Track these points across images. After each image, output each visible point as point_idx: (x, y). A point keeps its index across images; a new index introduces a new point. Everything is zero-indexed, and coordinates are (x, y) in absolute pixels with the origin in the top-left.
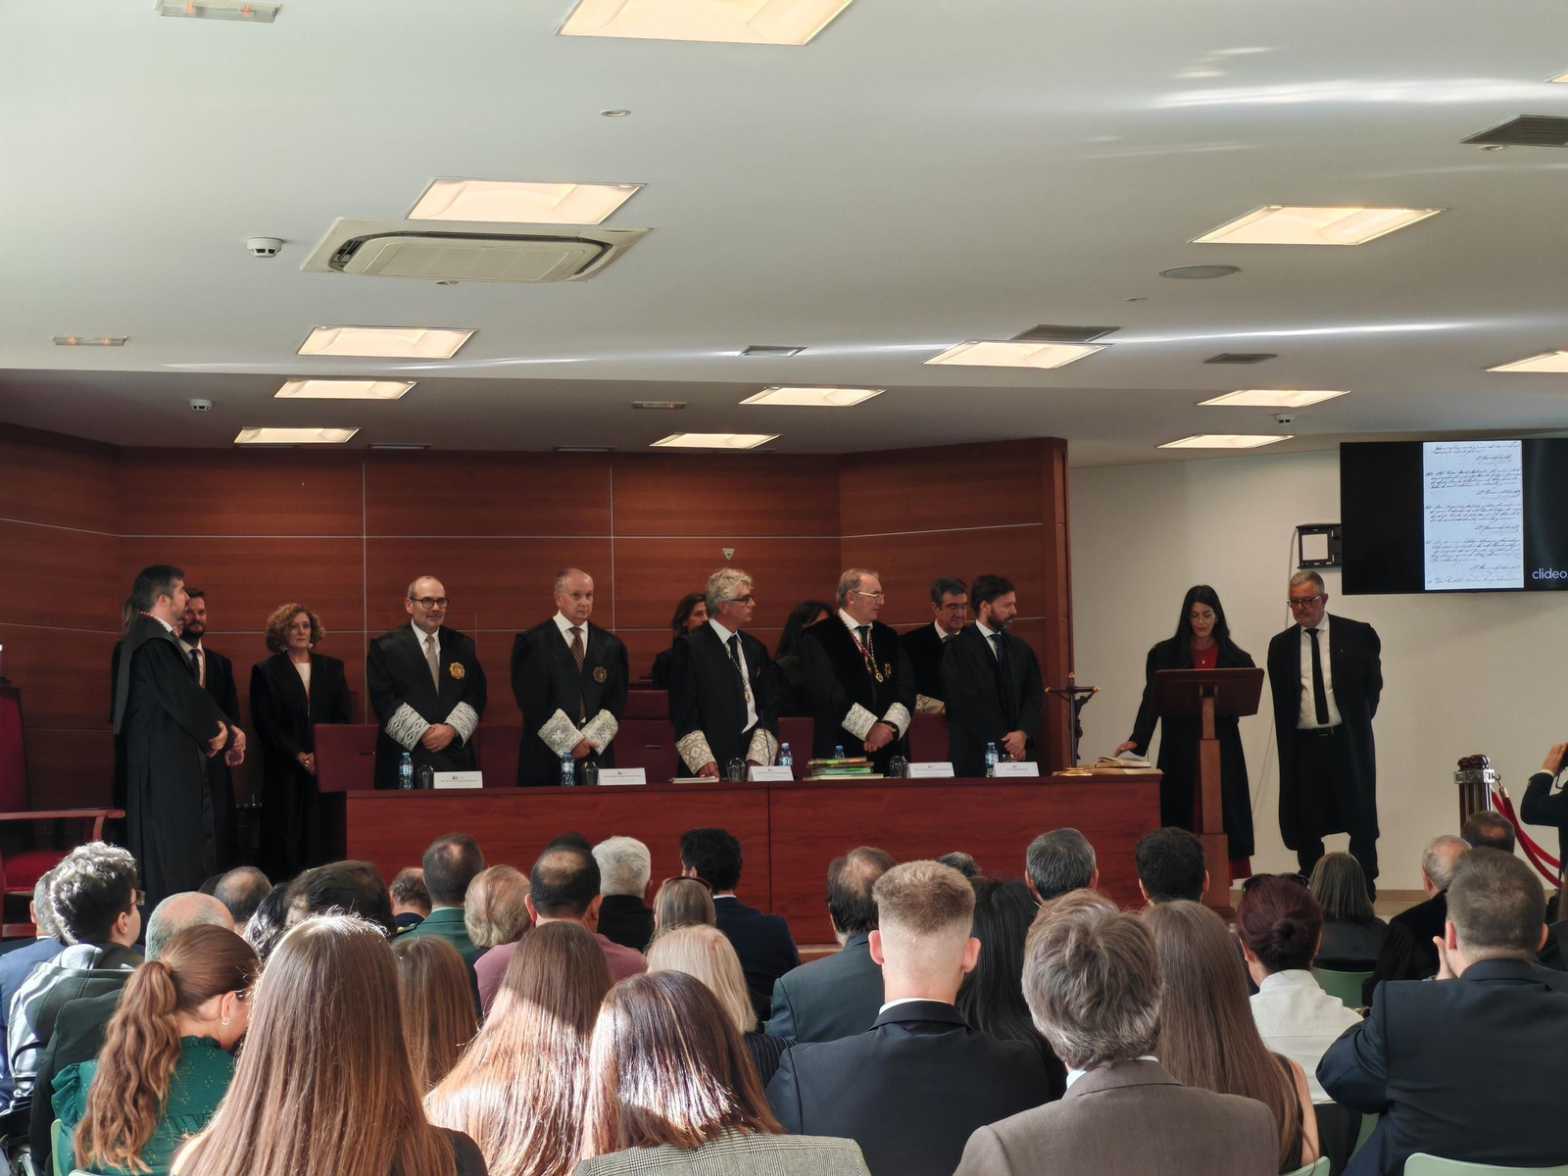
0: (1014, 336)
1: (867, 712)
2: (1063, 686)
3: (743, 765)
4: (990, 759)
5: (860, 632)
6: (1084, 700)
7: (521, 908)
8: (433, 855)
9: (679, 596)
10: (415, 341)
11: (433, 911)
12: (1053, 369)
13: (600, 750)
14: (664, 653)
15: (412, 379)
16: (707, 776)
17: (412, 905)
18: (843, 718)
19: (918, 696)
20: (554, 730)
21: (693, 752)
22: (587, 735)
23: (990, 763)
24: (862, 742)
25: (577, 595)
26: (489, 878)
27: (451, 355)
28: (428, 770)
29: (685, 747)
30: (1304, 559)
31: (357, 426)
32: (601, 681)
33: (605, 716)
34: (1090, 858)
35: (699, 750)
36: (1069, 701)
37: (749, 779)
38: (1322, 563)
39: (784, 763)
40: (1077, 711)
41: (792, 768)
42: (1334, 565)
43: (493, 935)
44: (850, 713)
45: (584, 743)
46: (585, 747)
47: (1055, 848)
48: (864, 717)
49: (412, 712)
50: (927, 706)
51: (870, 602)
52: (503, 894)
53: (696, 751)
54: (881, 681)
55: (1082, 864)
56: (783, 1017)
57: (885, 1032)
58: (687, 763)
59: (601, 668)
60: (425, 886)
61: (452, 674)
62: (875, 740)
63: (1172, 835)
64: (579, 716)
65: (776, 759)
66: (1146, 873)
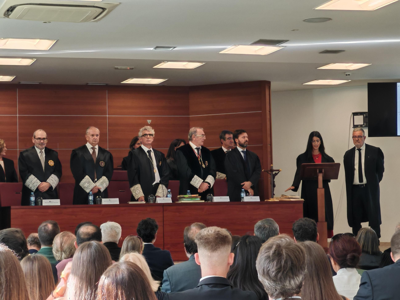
0: (251, 43)
1: (199, 178)
2: (269, 169)
3: (154, 197)
4: (243, 195)
5: (197, 150)
6: (276, 174)
7: (73, 246)
8: (42, 228)
9: (132, 137)
10: (35, 44)
11: (41, 248)
12: (265, 55)
13: (102, 190)
14: (126, 158)
15: (35, 58)
16: (141, 201)
17: (35, 246)
18: (191, 180)
19: (217, 172)
20: (85, 183)
21: (137, 192)
22: (97, 184)
23: (242, 196)
24: (197, 189)
25: (93, 135)
26: (61, 236)
27: (48, 49)
28: (40, 199)
29: (134, 190)
30: (355, 124)
31: (15, 75)
32: (103, 166)
33: (104, 178)
34: (277, 229)
35: (139, 191)
36: (271, 174)
37: (156, 202)
38: (361, 126)
39: (169, 197)
40: (274, 178)
41: (172, 198)
42: (366, 126)
43: (63, 256)
44: (193, 179)
45: (96, 187)
46: (96, 189)
47: (264, 225)
48: (198, 180)
49: (35, 178)
50: (220, 177)
51: (201, 139)
52: (67, 241)
53: (138, 192)
54: (204, 167)
55: (274, 231)
56: (166, 284)
57: (202, 288)
58: (134, 195)
59: (103, 161)
60: (39, 240)
61: (49, 164)
62: (202, 188)
63: (305, 221)
64: (94, 178)
65: (166, 195)
66: (296, 235)
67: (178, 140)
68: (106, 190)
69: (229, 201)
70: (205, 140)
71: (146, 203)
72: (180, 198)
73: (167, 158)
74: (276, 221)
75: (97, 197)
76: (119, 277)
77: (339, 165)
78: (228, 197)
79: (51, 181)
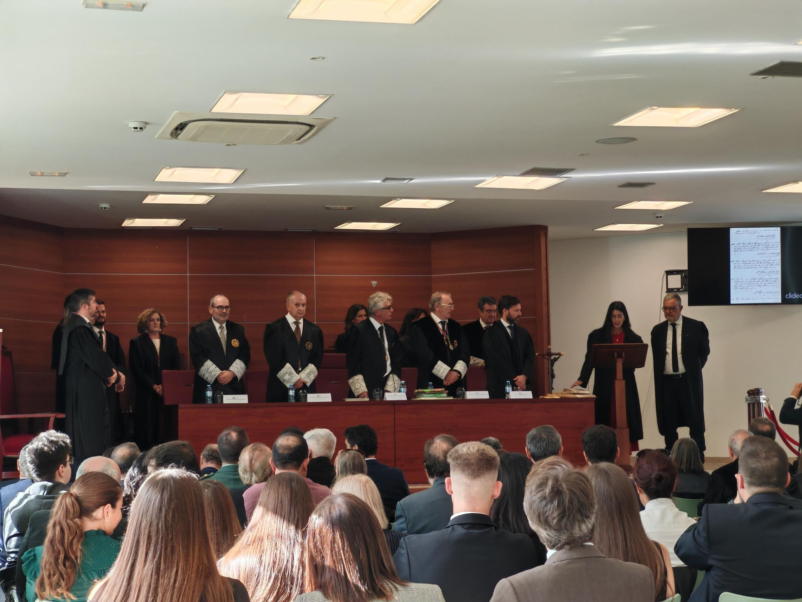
0: (521, 173)
1: (445, 365)
2: (545, 352)
5: (442, 324)
6: (556, 359)
7: (267, 465)
8: (222, 438)
10: (214, 174)
11: (223, 466)
12: (541, 190)
13: (308, 384)
15: (213, 194)
16: (363, 398)
17: (212, 463)
18: (433, 368)
19: (471, 357)
20: (285, 374)
21: (356, 385)
22: (302, 376)
24: (442, 381)
25: (298, 305)
26: (251, 449)
27: (233, 182)
29: (353, 382)
30: (669, 288)
31: (185, 218)
32: (309, 349)
33: (311, 367)
34: (559, 440)
36: (548, 360)
37: (384, 400)
38: (678, 290)
39: (402, 391)
40: (552, 365)
41: (407, 394)
42: (684, 291)
43: (253, 478)
44: (436, 366)
45: (300, 381)
46: (301, 383)
47: (541, 435)
48: (444, 368)
49: (212, 364)
50: (475, 362)
51: (447, 309)
52: (258, 458)
53: (358, 385)
54: (452, 349)
55: (554, 443)
56: (401, 521)
57: (453, 529)
58: (353, 391)
59: (310, 342)
60: (218, 453)
61: (233, 345)
62: (449, 379)
63: (600, 429)
64: (298, 367)
65: (399, 389)
66: (587, 448)
67: (416, 310)
68: (314, 383)
69: (488, 397)
70: (452, 311)
71: (370, 400)
72: (419, 393)
73: (400, 336)
74: (557, 429)
75: (301, 391)
76: (335, 513)
77: (647, 346)
78: (487, 392)
79: (236, 369)
